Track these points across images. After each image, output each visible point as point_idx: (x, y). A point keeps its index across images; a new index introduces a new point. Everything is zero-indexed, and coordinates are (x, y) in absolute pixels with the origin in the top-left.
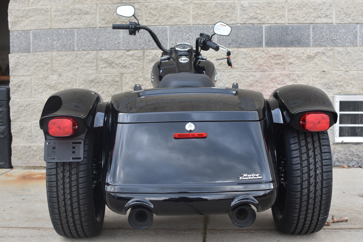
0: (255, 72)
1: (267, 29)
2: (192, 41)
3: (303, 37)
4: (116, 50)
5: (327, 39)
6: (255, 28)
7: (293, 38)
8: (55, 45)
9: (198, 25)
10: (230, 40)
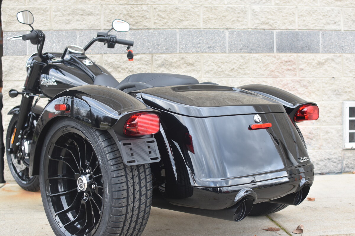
0: (267, 78)
1: (278, 35)
2: (203, 46)
3: (313, 44)
5: (336, 45)
6: (266, 34)
7: (303, 44)
9: (209, 29)
10: (241, 45)
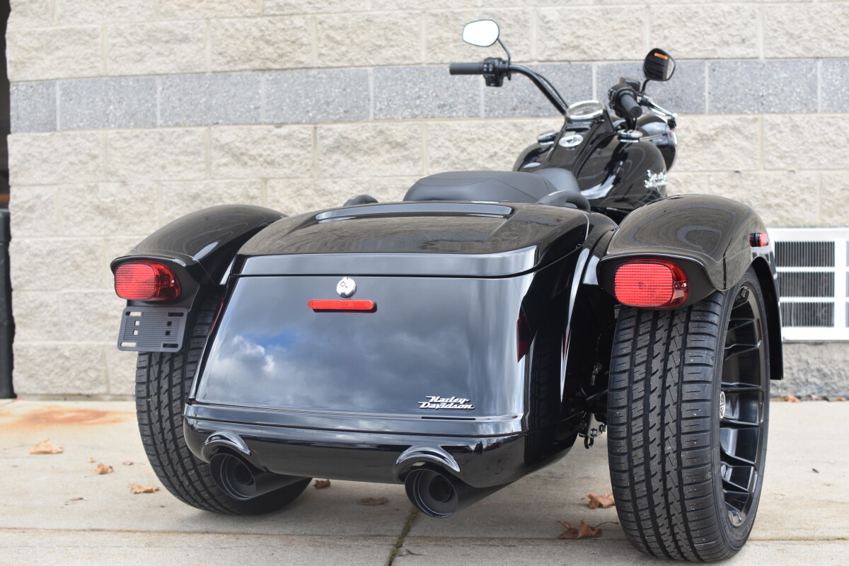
1: (602, 73)
2: (426, 103)
3: (688, 92)
4: (250, 124)
5: (746, 95)
6: (574, 71)
8: (111, 114)
9: (441, 65)
10: (515, 100)
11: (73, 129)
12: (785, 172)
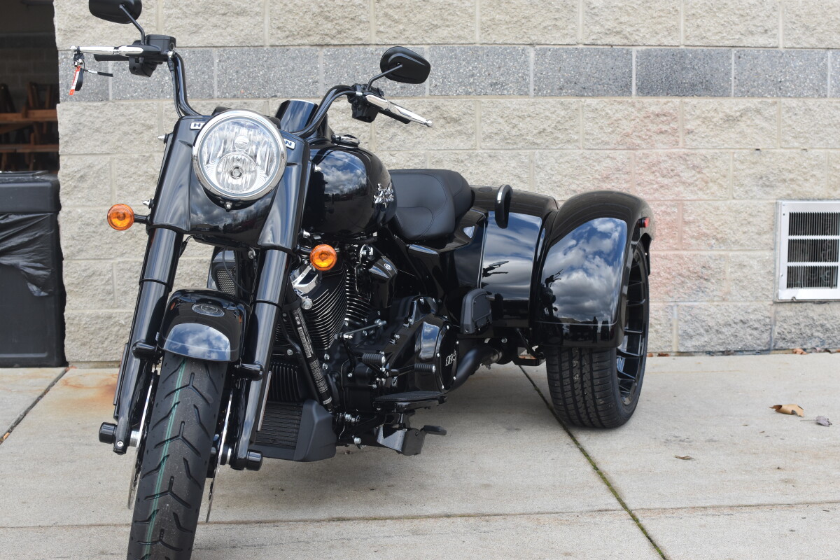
0: (614, 149)
1: (641, 57)
2: (479, 81)
3: (716, 76)
4: (309, 97)
5: (766, 80)
6: (616, 55)
7: (694, 77)
8: (166, 85)
9: (494, 46)
10: (562, 80)
11: (126, 99)
12: (799, 151)
